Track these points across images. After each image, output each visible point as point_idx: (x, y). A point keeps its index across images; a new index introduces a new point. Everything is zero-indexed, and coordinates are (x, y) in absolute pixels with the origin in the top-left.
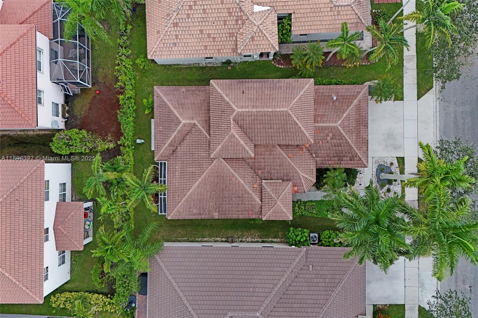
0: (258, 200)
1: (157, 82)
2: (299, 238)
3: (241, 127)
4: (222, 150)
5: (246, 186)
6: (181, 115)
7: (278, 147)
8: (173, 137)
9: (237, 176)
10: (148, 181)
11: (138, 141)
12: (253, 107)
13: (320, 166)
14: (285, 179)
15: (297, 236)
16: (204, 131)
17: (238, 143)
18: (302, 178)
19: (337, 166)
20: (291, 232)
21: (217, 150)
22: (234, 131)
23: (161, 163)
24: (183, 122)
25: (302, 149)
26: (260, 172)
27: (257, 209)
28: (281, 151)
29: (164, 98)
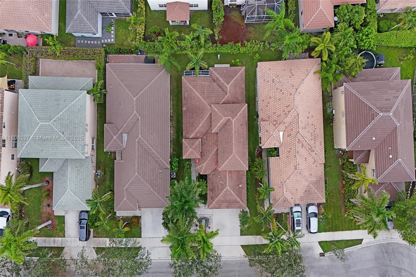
0: (191, 136)
1: (248, 68)
2: (174, 164)
3: (226, 124)
4: (215, 112)
5: (198, 128)
6: (231, 85)
7: (217, 148)
8: (221, 79)
9: (203, 122)
10: (201, 64)
11: (219, 56)
12: (235, 131)
13: (208, 177)
14: (202, 154)
15: (175, 163)
16: (224, 100)
17: (218, 122)
18: (203, 165)
19: (208, 188)
20: (177, 159)
21: (215, 109)
22: (224, 119)
23: (208, 72)
24: (228, 86)
25: (216, 165)
26: (205, 137)
27: (187, 136)
28: (215, 151)
29: (239, 73)
